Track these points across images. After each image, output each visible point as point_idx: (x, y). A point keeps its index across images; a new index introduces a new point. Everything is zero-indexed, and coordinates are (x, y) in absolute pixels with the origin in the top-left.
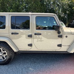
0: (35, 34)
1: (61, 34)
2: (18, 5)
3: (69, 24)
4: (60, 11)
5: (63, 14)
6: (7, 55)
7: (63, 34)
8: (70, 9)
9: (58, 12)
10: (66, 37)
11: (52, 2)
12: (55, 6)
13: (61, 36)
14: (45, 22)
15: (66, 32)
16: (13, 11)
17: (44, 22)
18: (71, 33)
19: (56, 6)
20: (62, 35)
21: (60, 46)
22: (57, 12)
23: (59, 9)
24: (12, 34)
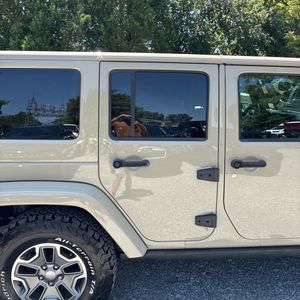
6: (85, 275)
16: (33, 44)
24: (118, 164)
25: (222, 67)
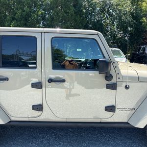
0: (50, 81)
1: (113, 81)
2: (27, 13)
3: (133, 54)
4: (115, 27)
5: (122, 32)
7: (118, 80)
8: (135, 23)
9: (111, 29)
10: (127, 87)
11: (98, 9)
12: (104, 16)
13: (112, 87)
14: (80, 50)
15: (127, 76)
16: (16, 25)
17: (78, 50)
18: (138, 79)
19: (107, 16)
20: (116, 84)
21: (111, 109)
22: (108, 28)
23: (113, 23)
25: (43, 34)
